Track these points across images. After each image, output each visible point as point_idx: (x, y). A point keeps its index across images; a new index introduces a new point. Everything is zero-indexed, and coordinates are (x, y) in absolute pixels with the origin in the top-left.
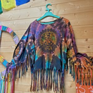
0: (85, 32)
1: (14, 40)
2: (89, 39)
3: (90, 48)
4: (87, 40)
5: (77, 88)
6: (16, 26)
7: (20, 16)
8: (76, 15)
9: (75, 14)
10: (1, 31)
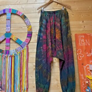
0: (82, 16)
1: (25, 22)
2: (84, 21)
3: (85, 27)
4: (83, 22)
5: (78, 54)
6: (24, 9)
7: (27, 1)
9: (74, 2)
10: (10, 14)
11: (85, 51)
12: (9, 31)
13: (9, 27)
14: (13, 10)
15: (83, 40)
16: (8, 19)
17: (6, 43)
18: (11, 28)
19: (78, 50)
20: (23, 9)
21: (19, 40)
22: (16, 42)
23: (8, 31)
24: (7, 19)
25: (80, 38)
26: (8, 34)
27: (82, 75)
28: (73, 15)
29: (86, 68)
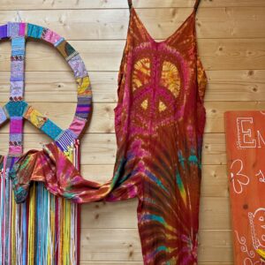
0: (248, 55)
2: (255, 72)
3: (258, 92)
4: (251, 73)
5: (232, 175)
7: (78, 0)
8: (229, 13)
9: (227, 9)
10: (23, 40)
11: (254, 166)
12: (21, 95)
13: (20, 84)
14: (32, 27)
15: (249, 133)
16: (17, 58)
17: (11, 133)
18: (24, 85)
19: (232, 161)
20: (65, 25)
21: (52, 124)
22: (41, 132)
23: (17, 96)
24: (12, 58)
25: (240, 125)
26: (17, 105)
27: (243, 241)
28: (221, 49)
29: (256, 219)
